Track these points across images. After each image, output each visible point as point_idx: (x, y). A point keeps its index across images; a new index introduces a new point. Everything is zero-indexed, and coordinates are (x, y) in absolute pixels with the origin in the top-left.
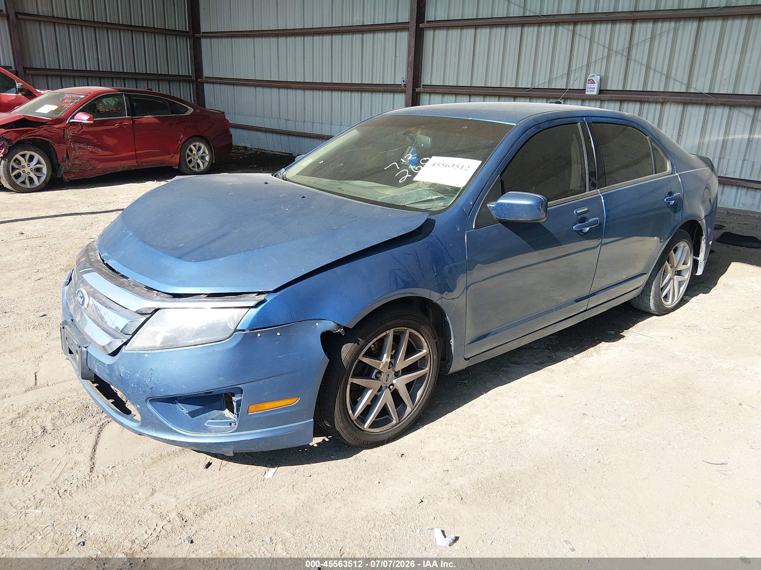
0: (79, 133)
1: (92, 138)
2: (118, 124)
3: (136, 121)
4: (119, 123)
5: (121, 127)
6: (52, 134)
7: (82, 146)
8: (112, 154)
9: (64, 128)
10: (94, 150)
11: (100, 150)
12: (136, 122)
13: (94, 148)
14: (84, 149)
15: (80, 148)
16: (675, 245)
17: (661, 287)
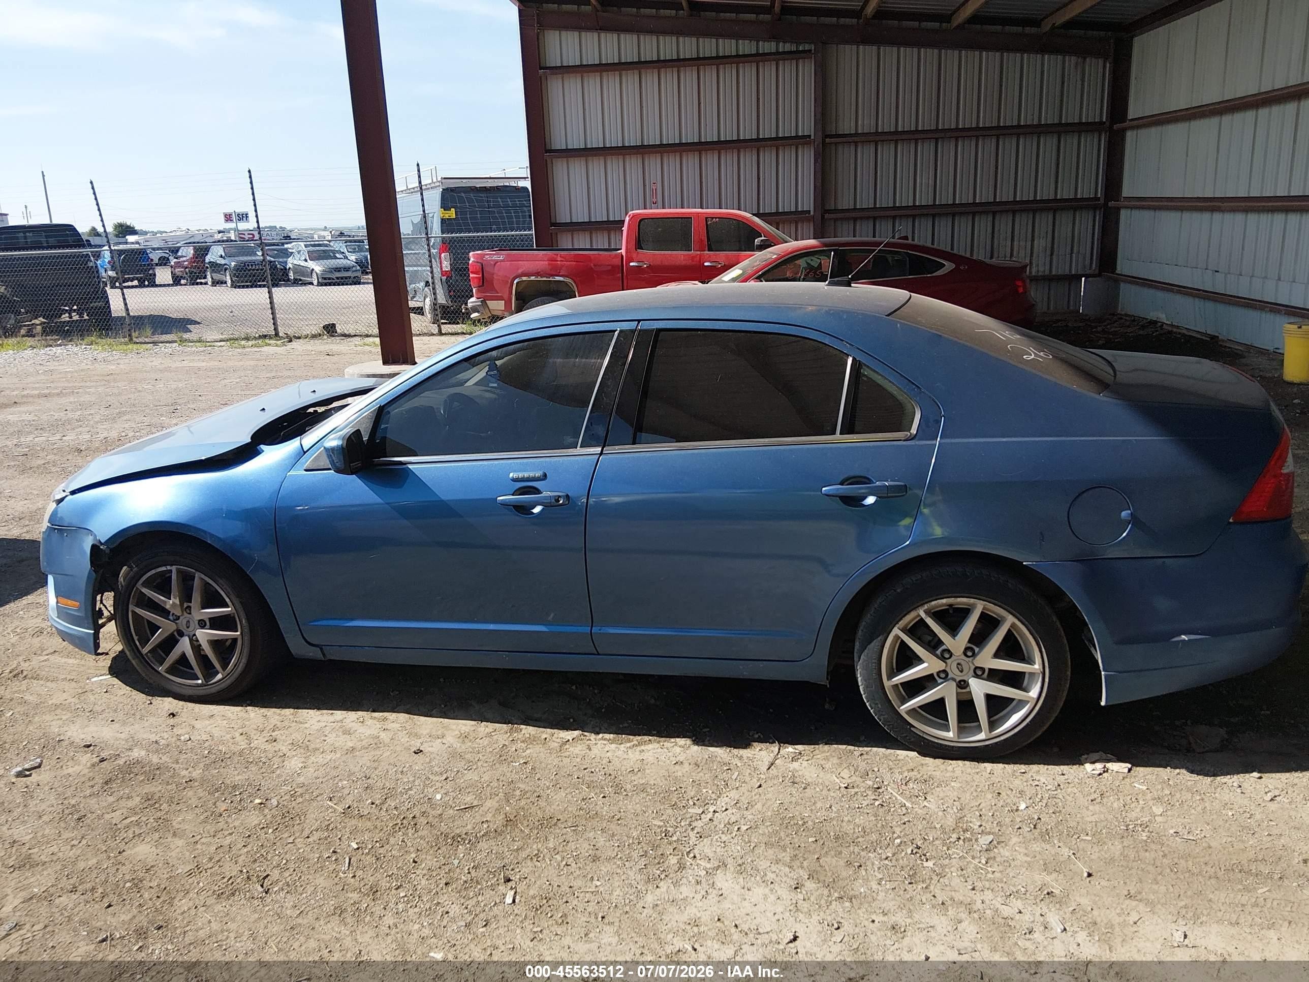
16: (936, 600)
17: (887, 684)
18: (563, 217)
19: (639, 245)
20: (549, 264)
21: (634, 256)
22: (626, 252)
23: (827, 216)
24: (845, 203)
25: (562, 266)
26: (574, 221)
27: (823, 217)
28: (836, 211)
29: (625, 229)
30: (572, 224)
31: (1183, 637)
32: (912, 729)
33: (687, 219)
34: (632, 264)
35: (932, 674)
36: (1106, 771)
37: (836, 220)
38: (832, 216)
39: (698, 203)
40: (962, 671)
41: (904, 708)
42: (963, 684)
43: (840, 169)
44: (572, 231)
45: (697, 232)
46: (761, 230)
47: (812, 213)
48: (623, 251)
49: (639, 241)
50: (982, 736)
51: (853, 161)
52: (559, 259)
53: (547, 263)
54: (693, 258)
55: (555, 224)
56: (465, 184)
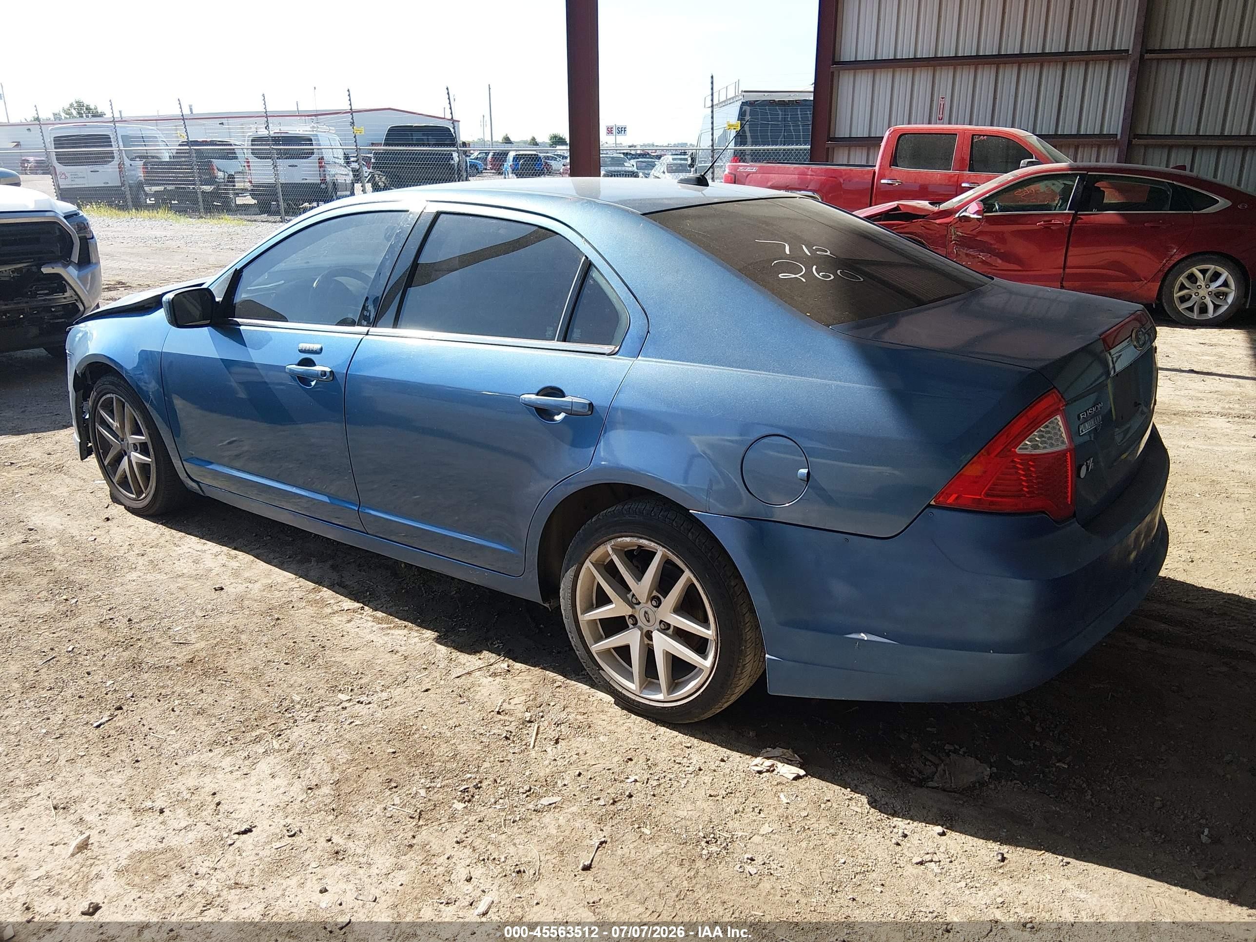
0: (974, 233)
1: (992, 242)
2: (1042, 223)
3: (1081, 219)
4: (1044, 221)
5: (1047, 228)
6: (930, 232)
7: (971, 252)
8: (1020, 269)
9: (948, 223)
10: (989, 260)
11: (999, 261)
12: (1079, 221)
13: (990, 257)
14: (974, 257)
15: (967, 255)
16: (622, 537)
17: (581, 617)
18: (842, 130)
19: (894, 162)
20: (799, 178)
21: (887, 172)
22: (880, 169)
23: (1135, 141)
24: (1161, 127)
25: (811, 180)
26: (853, 136)
27: (1130, 142)
28: (1149, 136)
29: (883, 144)
30: (850, 139)
31: (862, 635)
32: (601, 671)
33: (953, 135)
34: (883, 181)
35: (624, 617)
36: (771, 770)
37: (1146, 147)
38: (1142, 142)
39: (926, 119)
40: (648, 621)
41: (595, 648)
42: (649, 635)
43: (1160, 90)
44: (850, 147)
45: (960, 151)
46: (1033, 151)
47: (1119, 137)
48: (877, 169)
49: (895, 157)
50: (660, 697)
51: (1176, 82)
52: (810, 173)
53: (797, 176)
54: (951, 177)
55: (834, 139)
56: (767, 97)
